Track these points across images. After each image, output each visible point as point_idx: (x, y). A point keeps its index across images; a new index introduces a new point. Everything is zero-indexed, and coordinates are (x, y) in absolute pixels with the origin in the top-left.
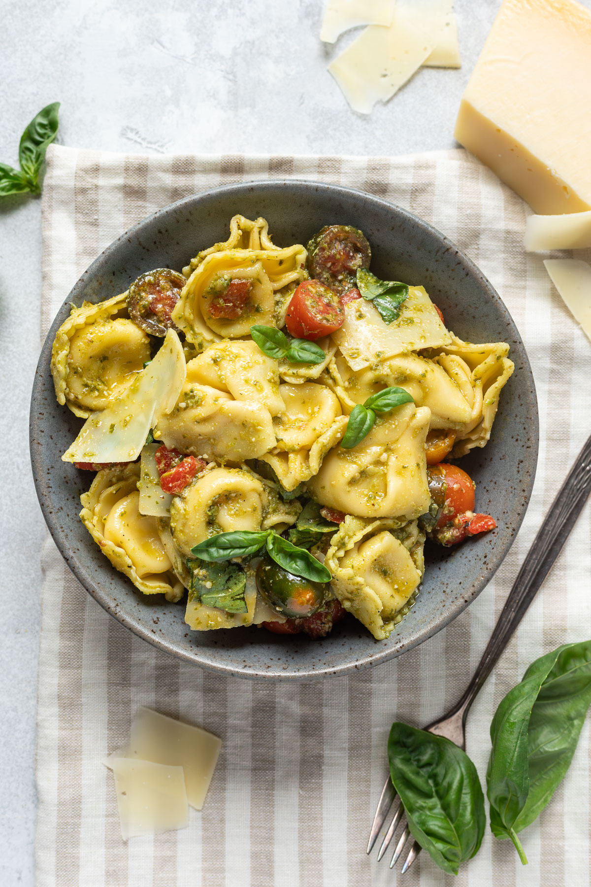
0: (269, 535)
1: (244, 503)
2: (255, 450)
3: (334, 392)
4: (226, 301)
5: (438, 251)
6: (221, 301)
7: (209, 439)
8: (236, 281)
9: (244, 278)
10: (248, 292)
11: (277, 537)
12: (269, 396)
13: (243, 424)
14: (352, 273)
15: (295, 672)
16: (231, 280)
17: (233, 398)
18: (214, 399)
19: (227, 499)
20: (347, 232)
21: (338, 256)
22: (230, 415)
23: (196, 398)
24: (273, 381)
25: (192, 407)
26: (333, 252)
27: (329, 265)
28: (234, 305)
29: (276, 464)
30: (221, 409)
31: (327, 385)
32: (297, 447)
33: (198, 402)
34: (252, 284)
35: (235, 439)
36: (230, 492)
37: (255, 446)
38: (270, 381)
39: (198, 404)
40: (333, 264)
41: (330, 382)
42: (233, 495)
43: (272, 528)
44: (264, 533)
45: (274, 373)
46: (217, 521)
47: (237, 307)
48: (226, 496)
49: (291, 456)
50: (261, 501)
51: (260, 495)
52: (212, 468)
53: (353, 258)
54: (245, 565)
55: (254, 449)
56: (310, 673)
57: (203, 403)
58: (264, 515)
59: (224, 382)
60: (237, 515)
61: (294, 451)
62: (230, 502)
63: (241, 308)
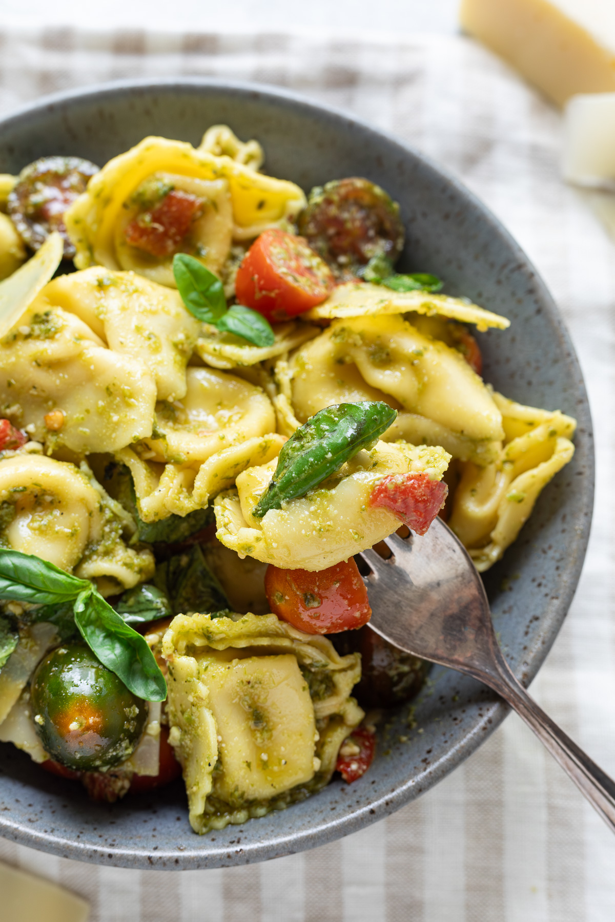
0: (84, 588)
1: (61, 518)
2: (114, 435)
3: (272, 404)
4: (155, 219)
5: (504, 266)
6: (147, 218)
7: (46, 400)
8: (180, 194)
9: (193, 193)
10: (194, 220)
11: (97, 599)
12: (165, 363)
13: (108, 389)
14: (363, 261)
15: (46, 832)
16: (172, 189)
17: (106, 344)
18: (77, 335)
19: (36, 502)
20: (374, 196)
21: (349, 225)
22: (92, 367)
23: (49, 326)
24: (180, 347)
25: (38, 337)
26: (346, 215)
27: (332, 231)
28: (165, 234)
29: (139, 472)
30: (80, 355)
31: (265, 391)
32: (183, 457)
33: (49, 330)
34: (203, 208)
35: (88, 411)
36: (44, 492)
37: (114, 430)
38: (176, 345)
39: (49, 335)
40: (338, 234)
41: (271, 387)
42: (48, 498)
43: (95, 579)
44: (77, 581)
45: (187, 337)
46: (7, 532)
47: (170, 238)
48: (36, 496)
49: (169, 468)
50: (90, 527)
51: (90, 514)
52: (33, 452)
53: (370, 240)
54: (25, 625)
55: (111, 435)
56: (69, 843)
57: (57, 336)
58: (87, 553)
59: (102, 317)
60: (42, 531)
61: (177, 463)
62: (39, 509)
63: (175, 242)
